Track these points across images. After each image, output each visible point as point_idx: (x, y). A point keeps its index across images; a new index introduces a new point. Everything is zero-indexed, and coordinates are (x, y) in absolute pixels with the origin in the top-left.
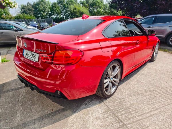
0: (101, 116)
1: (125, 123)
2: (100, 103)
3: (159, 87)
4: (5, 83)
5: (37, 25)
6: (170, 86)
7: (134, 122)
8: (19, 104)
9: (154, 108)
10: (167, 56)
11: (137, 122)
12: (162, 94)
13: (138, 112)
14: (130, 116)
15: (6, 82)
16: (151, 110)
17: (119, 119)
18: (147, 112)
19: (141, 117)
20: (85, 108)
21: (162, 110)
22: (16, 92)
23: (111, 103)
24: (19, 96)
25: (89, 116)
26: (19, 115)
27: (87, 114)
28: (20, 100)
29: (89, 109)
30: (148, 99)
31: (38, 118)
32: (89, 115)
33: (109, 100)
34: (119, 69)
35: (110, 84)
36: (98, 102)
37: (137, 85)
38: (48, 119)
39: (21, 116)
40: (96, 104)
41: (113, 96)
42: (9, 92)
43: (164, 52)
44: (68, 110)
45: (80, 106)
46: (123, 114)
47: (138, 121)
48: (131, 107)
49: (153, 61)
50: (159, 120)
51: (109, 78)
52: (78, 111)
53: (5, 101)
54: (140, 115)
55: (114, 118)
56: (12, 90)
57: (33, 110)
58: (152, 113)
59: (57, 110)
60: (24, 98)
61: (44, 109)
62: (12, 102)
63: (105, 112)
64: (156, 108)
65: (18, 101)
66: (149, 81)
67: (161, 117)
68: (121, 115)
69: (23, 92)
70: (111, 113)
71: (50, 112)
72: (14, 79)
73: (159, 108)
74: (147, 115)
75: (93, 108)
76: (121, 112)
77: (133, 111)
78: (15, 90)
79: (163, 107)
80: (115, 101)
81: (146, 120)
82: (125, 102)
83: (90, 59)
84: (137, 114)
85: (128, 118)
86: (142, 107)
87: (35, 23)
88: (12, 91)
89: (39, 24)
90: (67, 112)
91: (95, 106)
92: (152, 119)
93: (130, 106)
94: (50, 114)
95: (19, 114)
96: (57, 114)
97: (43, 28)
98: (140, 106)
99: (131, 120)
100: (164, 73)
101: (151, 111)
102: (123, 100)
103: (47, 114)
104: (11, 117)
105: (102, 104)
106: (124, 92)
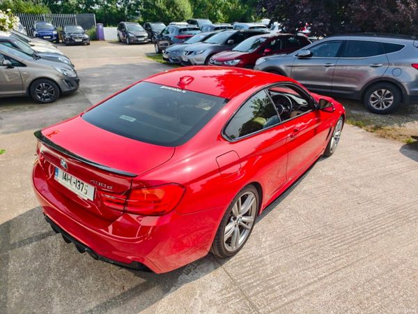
0: (218, 298)
1: (260, 311)
2: (216, 268)
3: (331, 226)
4: (10, 221)
5: (55, 33)
6: (352, 223)
7: (276, 309)
8: (52, 277)
9: (316, 276)
10: (359, 140)
11: (283, 308)
12: (335, 244)
13: (286, 286)
14: (271, 296)
15: (11, 219)
16: (309, 281)
17: (250, 302)
18: (301, 285)
19: (291, 298)
20: (186, 281)
21: (330, 279)
22: (40, 246)
23: (237, 268)
24: (48, 256)
25: (195, 299)
26: (59, 303)
27: (193, 295)
28: (52, 266)
29: (195, 283)
30: (307, 256)
31: (97, 307)
32: (196, 297)
33: (233, 259)
34: (254, 199)
35: (237, 229)
36: (212, 265)
37: (290, 223)
38: (118, 308)
39: (62, 305)
40: (208, 271)
41: (241, 252)
42: (25, 245)
43: (356, 127)
44: (154, 286)
45: (177, 278)
46: (258, 293)
47: (284, 305)
48: (274, 276)
49: (328, 156)
50: (321, 303)
51: (235, 219)
52: (174, 288)
53: (20, 269)
54: (289, 293)
55: (241, 301)
56: (30, 240)
57: (85, 290)
58: (311, 288)
59: (133, 286)
60: (60, 259)
61: (106, 287)
62: (36, 271)
63: (226, 288)
64: (319, 277)
65: (50, 269)
66: (315, 210)
67: (325, 297)
68: (256, 294)
69: (55, 246)
70: (236, 290)
71: (120, 293)
72: (28, 209)
73: (325, 276)
74: (302, 293)
75: (202, 279)
76: (256, 287)
77: (278, 284)
78: (36, 241)
79: (332, 274)
80: (246, 263)
81: (299, 304)
82: (263, 265)
83: (201, 188)
84: (285, 292)
85: (267, 299)
86: (295, 274)
87: (50, 24)
88: (31, 242)
89: (60, 28)
90: (153, 292)
91: (207, 276)
92: (308, 300)
93: (272, 274)
94: (119, 296)
95: (57, 299)
96: (134, 296)
97: (71, 39)
98: (291, 272)
99: (273, 304)
100: (346, 190)
101: (309, 284)
102: (260, 259)
103: (114, 298)
104: (43, 306)
105: (220, 270)
106: (264, 239)
